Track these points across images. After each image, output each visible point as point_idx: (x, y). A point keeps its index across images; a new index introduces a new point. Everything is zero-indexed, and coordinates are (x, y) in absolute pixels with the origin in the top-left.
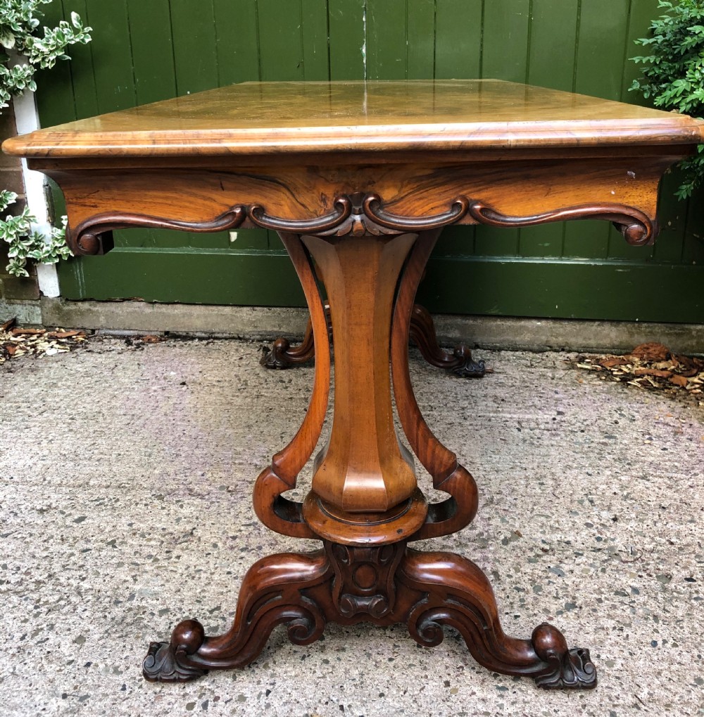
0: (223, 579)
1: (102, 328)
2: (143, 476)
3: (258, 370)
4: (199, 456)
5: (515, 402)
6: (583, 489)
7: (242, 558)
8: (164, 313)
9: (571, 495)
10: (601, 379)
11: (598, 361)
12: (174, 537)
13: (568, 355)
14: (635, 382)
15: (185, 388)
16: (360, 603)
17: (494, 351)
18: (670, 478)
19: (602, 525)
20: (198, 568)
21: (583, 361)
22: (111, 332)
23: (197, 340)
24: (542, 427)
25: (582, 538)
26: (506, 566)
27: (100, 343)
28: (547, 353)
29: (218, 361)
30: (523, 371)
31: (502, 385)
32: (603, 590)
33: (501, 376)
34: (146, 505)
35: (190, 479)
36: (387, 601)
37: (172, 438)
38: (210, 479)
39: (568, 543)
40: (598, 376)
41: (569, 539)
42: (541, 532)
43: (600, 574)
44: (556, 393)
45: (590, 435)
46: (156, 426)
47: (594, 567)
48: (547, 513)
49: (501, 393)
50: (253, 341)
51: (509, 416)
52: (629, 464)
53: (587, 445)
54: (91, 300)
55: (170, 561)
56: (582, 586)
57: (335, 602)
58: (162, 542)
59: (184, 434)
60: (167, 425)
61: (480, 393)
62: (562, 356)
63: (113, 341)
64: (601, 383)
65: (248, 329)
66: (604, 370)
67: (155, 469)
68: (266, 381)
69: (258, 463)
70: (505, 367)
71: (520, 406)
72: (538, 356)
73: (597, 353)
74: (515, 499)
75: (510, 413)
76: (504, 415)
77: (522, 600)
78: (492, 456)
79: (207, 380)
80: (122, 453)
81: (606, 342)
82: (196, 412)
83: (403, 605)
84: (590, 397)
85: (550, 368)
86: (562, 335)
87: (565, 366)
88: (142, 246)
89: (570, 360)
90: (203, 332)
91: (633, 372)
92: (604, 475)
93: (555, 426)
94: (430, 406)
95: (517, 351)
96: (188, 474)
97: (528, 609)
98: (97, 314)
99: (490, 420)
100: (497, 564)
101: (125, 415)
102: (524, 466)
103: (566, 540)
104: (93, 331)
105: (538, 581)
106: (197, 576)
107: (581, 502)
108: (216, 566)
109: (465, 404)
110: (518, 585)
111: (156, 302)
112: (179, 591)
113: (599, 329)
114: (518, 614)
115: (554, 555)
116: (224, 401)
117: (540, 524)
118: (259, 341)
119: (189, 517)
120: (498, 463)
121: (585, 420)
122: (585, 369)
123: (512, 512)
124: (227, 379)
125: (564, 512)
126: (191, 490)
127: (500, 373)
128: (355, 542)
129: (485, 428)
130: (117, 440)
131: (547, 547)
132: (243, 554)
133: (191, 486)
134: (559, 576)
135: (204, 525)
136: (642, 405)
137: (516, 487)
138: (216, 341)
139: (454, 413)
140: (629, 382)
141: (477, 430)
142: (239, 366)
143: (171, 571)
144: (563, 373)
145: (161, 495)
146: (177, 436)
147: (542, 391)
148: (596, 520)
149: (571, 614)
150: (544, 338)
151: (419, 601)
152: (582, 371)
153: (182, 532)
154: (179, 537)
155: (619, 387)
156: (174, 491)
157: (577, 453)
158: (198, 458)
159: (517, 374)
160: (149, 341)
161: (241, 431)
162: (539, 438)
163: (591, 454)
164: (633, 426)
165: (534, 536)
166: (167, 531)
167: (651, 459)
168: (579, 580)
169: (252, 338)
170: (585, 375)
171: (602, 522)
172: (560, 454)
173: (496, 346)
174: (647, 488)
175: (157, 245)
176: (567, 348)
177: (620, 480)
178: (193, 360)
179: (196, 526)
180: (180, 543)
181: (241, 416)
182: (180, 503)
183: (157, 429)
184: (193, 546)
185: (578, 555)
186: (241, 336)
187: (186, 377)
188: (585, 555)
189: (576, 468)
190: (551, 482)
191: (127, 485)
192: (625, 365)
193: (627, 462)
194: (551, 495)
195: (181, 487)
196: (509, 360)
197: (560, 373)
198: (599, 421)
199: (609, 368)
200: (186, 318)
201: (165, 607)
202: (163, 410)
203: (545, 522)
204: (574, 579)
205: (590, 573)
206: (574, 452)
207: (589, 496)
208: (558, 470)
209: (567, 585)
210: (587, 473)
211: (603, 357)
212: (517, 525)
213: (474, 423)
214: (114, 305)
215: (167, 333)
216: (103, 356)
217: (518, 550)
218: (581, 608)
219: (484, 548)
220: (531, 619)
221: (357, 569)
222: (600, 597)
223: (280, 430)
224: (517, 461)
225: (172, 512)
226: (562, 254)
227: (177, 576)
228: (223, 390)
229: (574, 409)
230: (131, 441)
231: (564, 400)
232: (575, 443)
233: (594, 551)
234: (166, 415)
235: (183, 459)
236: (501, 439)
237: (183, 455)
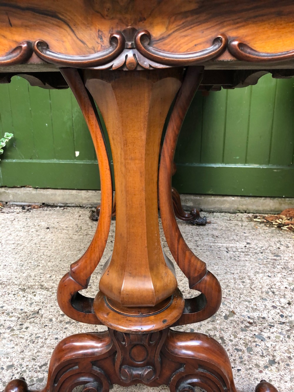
0: (52, 343)
1: (11, 201)
2: (16, 277)
3: (88, 222)
4: (50, 266)
5: (223, 238)
6: (267, 285)
7: (66, 328)
8: (42, 193)
9: (261, 289)
10: (267, 227)
11: (264, 218)
12: (27, 315)
13: (249, 215)
14: (285, 228)
15: (48, 230)
16: (135, 372)
17: (210, 213)
19: (282, 307)
20: (38, 335)
21: (257, 218)
22: (16, 203)
23: (59, 207)
24: (240, 250)
25: (272, 315)
26: (228, 334)
27: (9, 209)
28: (237, 214)
29: (68, 217)
30: (226, 222)
31: (216, 229)
32: (290, 350)
33: (215, 225)
34: (14, 294)
35: (43, 279)
36: (154, 371)
37: (36, 256)
38: (54, 279)
39: (264, 318)
40: (265, 225)
41: (264, 315)
42: (247, 312)
43: (287, 339)
44: (245, 233)
45: (266, 255)
46: (29, 250)
47: (283, 334)
48: (249, 299)
49: (216, 233)
50: (87, 208)
51: (221, 245)
52: (290, 271)
53: (265, 260)
54: (5, 187)
55: (22, 330)
56: (277, 348)
57: (117, 372)
58: (19, 318)
59: (44, 254)
60: (35, 249)
61: (205, 233)
62: (245, 215)
63: (16, 208)
64: (267, 228)
65: (85, 202)
66: (268, 222)
67: (24, 273)
68: (92, 227)
70: (216, 220)
71: (227, 240)
72: (233, 215)
73: (263, 214)
74: (229, 291)
75: (222, 243)
76: (219, 244)
77: (241, 358)
78: (214, 266)
79: (61, 226)
80: (7, 264)
81: (268, 208)
82: (52, 242)
83: (167, 372)
84: (263, 235)
85: (240, 221)
86: (245, 205)
87: (247, 220)
88: (31, 159)
89: (250, 217)
90: (62, 203)
91: (283, 223)
92: (278, 277)
93: (246, 250)
95: (222, 213)
96: (42, 276)
97: (245, 364)
98: (8, 194)
99: (211, 247)
100: (222, 332)
101: (13, 244)
102: (232, 272)
103: (262, 316)
104: (7, 203)
105: (249, 344)
106: (36, 341)
107: (267, 293)
108: (49, 334)
109: (197, 238)
110: (237, 347)
111: (38, 188)
112: (23, 351)
113: (264, 201)
114: (240, 368)
115: (256, 326)
116: (68, 237)
117: (245, 306)
118: (90, 208)
119: (38, 302)
120: (218, 270)
121: (262, 247)
122: (258, 221)
123: (228, 299)
124: (71, 226)
125: (259, 299)
126: (42, 286)
127: (214, 223)
128: (130, 331)
129: (209, 251)
130: (6, 257)
131: (251, 321)
132: (67, 326)
133: (43, 284)
134: (262, 340)
135: (46, 307)
136: (291, 239)
137: (229, 284)
138: (68, 208)
139: (191, 243)
140: (282, 228)
141: (204, 252)
142: (79, 220)
143: (21, 337)
144: (247, 223)
145: (24, 288)
146: (39, 255)
147: (237, 232)
148: (278, 304)
149: (273, 368)
150: (236, 206)
151: (177, 369)
152: (256, 222)
153: (32, 312)
154: (30, 315)
155: (277, 230)
156: (32, 286)
157: (261, 265)
158: (49, 267)
159: (223, 224)
160: (34, 208)
161: (75, 253)
162: (238, 257)
163: (269, 265)
164: (288, 250)
165: (243, 314)
166: (23, 311)
168: (274, 344)
169: (87, 206)
170: (258, 225)
171: (282, 305)
172: (251, 265)
173: (211, 211)
175: (39, 158)
176: (247, 211)
177: (288, 280)
178: (55, 217)
179: (41, 307)
180: (30, 319)
181: (76, 245)
182: (34, 294)
183: (29, 251)
184: (37, 320)
185: (271, 326)
186: (81, 205)
187: (50, 225)
188: (276, 326)
189: (262, 273)
190: (248, 281)
191: (6, 283)
192: (278, 219)
193: (289, 269)
194: (249, 289)
195: (37, 283)
196: (218, 217)
197: (245, 223)
198: (269, 248)
199: (270, 221)
200: (53, 196)
201: (11, 364)
202: (35, 242)
203: (248, 305)
204: (271, 343)
205: (281, 339)
206: (259, 264)
207: (272, 289)
208: (251, 274)
209: (268, 347)
210: (268, 276)
211: (266, 215)
212: (232, 306)
213: (203, 248)
214: (17, 189)
215: (43, 204)
216: (9, 214)
217: (234, 323)
218: (279, 363)
219: (213, 321)
220: (249, 372)
221: (132, 348)
222: (290, 355)
224: (228, 269)
225: (29, 299)
226: (246, 162)
227: (24, 341)
228: (68, 232)
229: (255, 241)
230: (14, 258)
231: (249, 237)
232: (259, 259)
233: (281, 324)
234: (35, 244)
235: (40, 268)
236: (218, 257)
237: (41, 266)
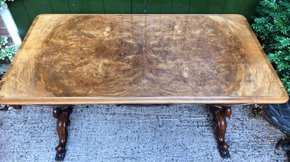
5: (195, 110)
15: (88, 109)
18: (243, 151)
24: (204, 124)
46: (85, 136)
59: (96, 140)
69: (123, 156)
71: (197, 112)
76: (192, 118)
78: (192, 144)
93: (208, 123)
94: (170, 115)
99: (189, 122)
102: (202, 149)
109: (179, 113)
120: (194, 148)
129: (188, 127)
139: (177, 118)
141: (186, 129)
146: (94, 141)
161: (114, 137)
162: (204, 131)
167: (236, 141)
174: (237, 158)
181: (111, 127)
190: (210, 157)
202: (85, 125)
208: (212, 150)
213: (184, 124)
223: (126, 135)
224: (199, 146)
230: (79, 146)
234: (87, 128)
235: (99, 156)
236: (194, 133)
237: (99, 154)
